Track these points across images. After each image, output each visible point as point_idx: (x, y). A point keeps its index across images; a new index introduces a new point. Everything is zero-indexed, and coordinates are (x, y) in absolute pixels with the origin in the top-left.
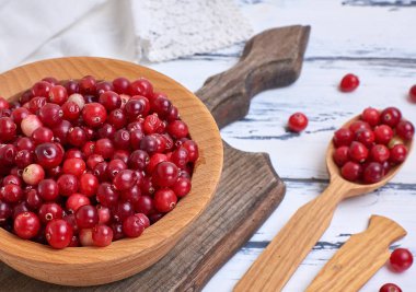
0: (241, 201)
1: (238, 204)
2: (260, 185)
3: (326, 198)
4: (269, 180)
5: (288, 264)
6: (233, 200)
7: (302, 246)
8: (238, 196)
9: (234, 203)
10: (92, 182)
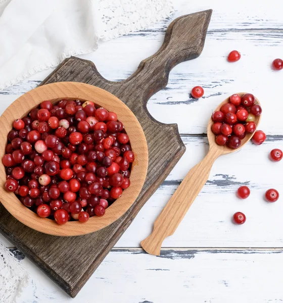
0: (159, 164)
1: (157, 166)
2: (170, 152)
3: (207, 161)
4: (175, 148)
5: (184, 207)
6: (154, 164)
7: (192, 194)
8: (157, 160)
9: (154, 166)
10: (77, 185)
